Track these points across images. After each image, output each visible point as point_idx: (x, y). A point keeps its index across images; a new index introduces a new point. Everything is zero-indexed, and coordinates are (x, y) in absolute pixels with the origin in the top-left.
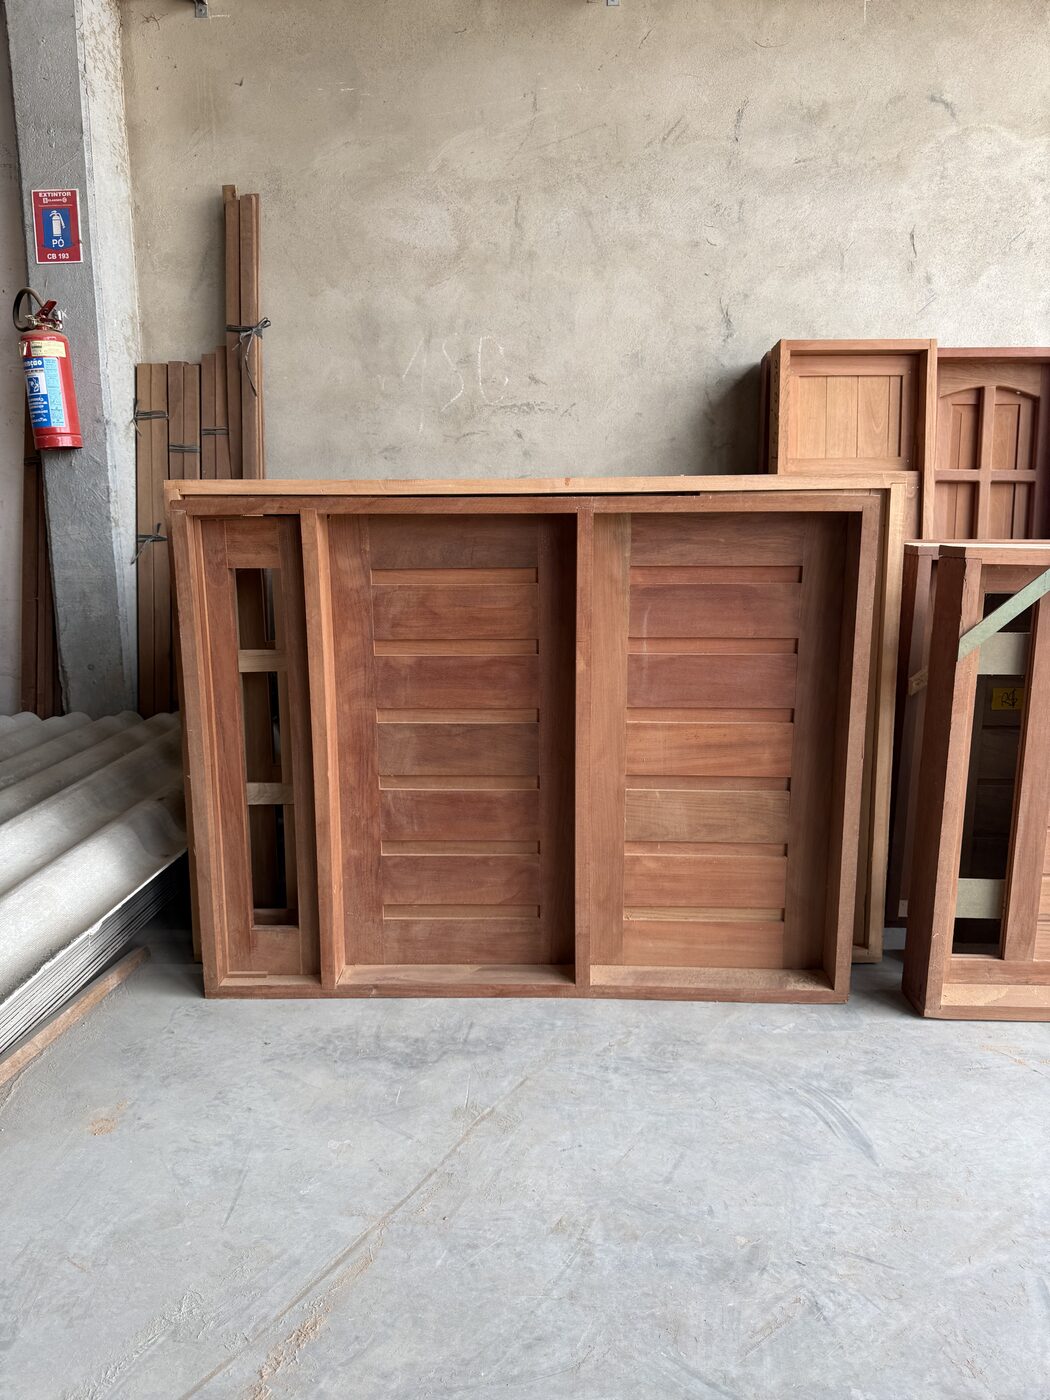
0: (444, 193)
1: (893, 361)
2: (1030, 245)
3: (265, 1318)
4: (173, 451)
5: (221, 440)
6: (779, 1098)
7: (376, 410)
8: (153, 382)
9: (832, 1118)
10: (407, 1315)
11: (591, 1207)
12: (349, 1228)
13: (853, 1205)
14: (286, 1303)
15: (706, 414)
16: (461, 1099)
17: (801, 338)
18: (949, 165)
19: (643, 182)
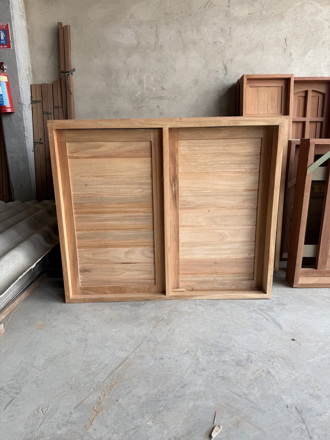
0: (132, 25)
1: (279, 81)
2: (324, 42)
3: (99, 382)
4: (45, 114)
5: (60, 110)
6: (251, 312)
7: (111, 99)
8: (37, 90)
9: (268, 318)
10: (143, 380)
11: (197, 346)
12: (122, 355)
13: (277, 343)
14: (105, 377)
15: (219, 100)
16: (153, 315)
17: (249, 74)
18: (298, 15)
19: (198, 21)
